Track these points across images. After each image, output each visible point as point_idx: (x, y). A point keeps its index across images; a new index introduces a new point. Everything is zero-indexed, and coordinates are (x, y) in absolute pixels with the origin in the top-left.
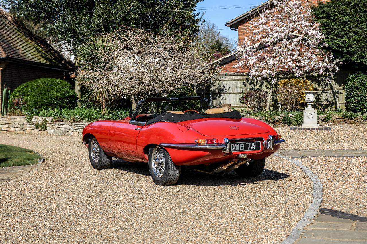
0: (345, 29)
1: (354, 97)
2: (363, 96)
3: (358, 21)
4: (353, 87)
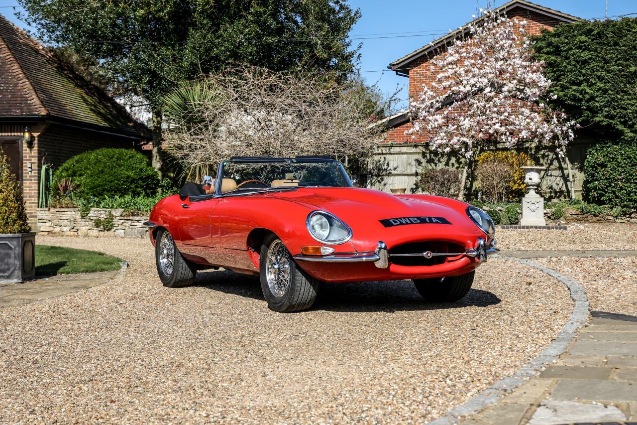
0: (584, 72)
1: (599, 180)
2: (613, 178)
3: (604, 59)
4: (597, 164)
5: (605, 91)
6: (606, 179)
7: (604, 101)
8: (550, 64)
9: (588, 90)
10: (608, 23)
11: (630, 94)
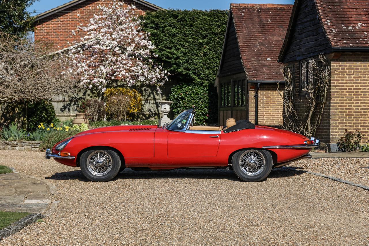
0: (174, 41)
1: (180, 108)
2: (189, 106)
3: (185, 34)
4: (179, 97)
5: (186, 53)
6: (185, 107)
7: (184, 59)
8: (153, 35)
9: (175, 52)
10: (186, 12)
11: (199, 56)
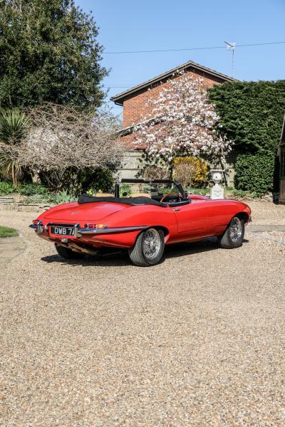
0: (238, 112)
1: (244, 176)
2: (253, 175)
3: (250, 105)
4: (243, 166)
5: (250, 124)
6: (249, 175)
7: (248, 130)
8: (218, 106)
9: (240, 123)
10: (252, 84)
11: (263, 126)
